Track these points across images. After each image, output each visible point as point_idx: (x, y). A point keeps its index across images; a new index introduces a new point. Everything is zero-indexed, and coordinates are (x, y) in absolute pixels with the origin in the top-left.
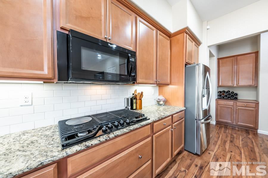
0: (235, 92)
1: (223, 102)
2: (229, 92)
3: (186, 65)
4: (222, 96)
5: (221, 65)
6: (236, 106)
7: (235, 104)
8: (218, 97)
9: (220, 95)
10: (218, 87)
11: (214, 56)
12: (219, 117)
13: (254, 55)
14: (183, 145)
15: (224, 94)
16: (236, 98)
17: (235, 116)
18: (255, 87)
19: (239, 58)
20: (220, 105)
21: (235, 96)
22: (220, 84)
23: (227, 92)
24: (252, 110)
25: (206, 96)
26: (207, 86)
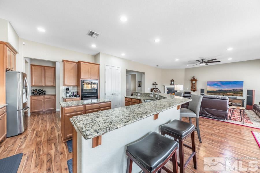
0: (44, 90)
1: (36, 98)
2: (40, 90)
3: (6, 70)
4: (35, 93)
5: (33, 70)
6: (45, 98)
7: (44, 97)
8: (32, 94)
9: (34, 93)
10: (31, 86)
11: (28, 63)
12: (33, 109)
13: (53, 68)
14: (6, 133)
15: (36, 92)
16: (45, 94)
17: (44, 105)
18: (54, 87)
19: (45, 68)
20: (34, 100)
21: (44, 93)
22: (33, 84)
23: (39, 90)
24: (53, 100)
25: (25, 93)
26: (25, 87)
